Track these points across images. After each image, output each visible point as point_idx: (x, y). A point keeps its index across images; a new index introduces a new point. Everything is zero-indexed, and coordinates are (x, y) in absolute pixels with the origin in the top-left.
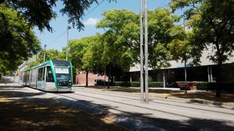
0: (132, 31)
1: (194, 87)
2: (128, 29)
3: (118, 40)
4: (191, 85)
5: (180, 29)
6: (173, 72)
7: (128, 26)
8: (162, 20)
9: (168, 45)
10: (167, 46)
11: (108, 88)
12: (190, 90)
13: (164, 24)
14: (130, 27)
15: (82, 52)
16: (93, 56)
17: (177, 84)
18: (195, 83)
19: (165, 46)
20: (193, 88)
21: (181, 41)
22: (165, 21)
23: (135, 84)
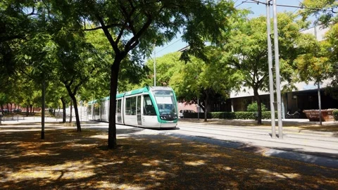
0: (243, 45)
1: (330, 117)
2: (238, 42)
3: (223, 58)
4: (326, 114)
5: (311, 39)
6: (295, 97)
7: (237, 38)
8: (285, 29)
9: (295, 61)
10: (294, 64)
11: (206, 121)
12: (324, 121)
13: (288, 34)
14: (241, 40)
15: (167, 74)
16: (185, 80)
17: (304, 114)
18: (331, 111)
19: (291, 64)
20: (328, 119)
21: (317, 59)
22: (289, 30)
23: (241, 114)
